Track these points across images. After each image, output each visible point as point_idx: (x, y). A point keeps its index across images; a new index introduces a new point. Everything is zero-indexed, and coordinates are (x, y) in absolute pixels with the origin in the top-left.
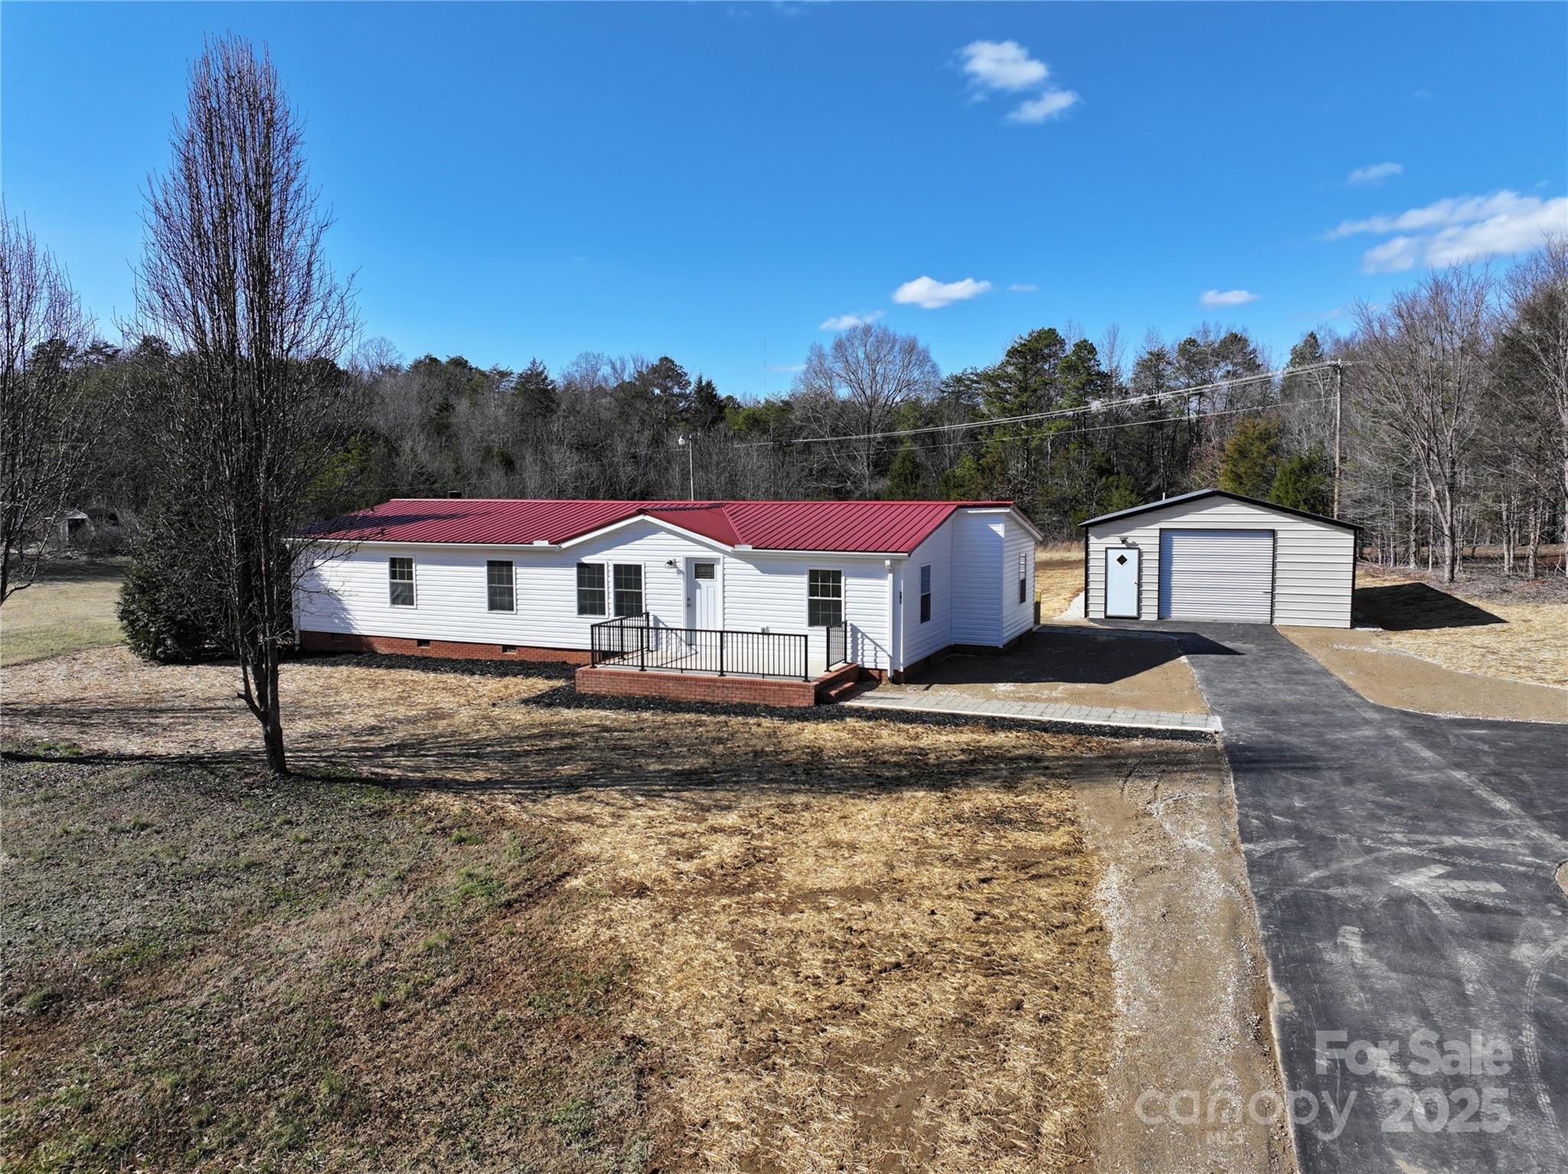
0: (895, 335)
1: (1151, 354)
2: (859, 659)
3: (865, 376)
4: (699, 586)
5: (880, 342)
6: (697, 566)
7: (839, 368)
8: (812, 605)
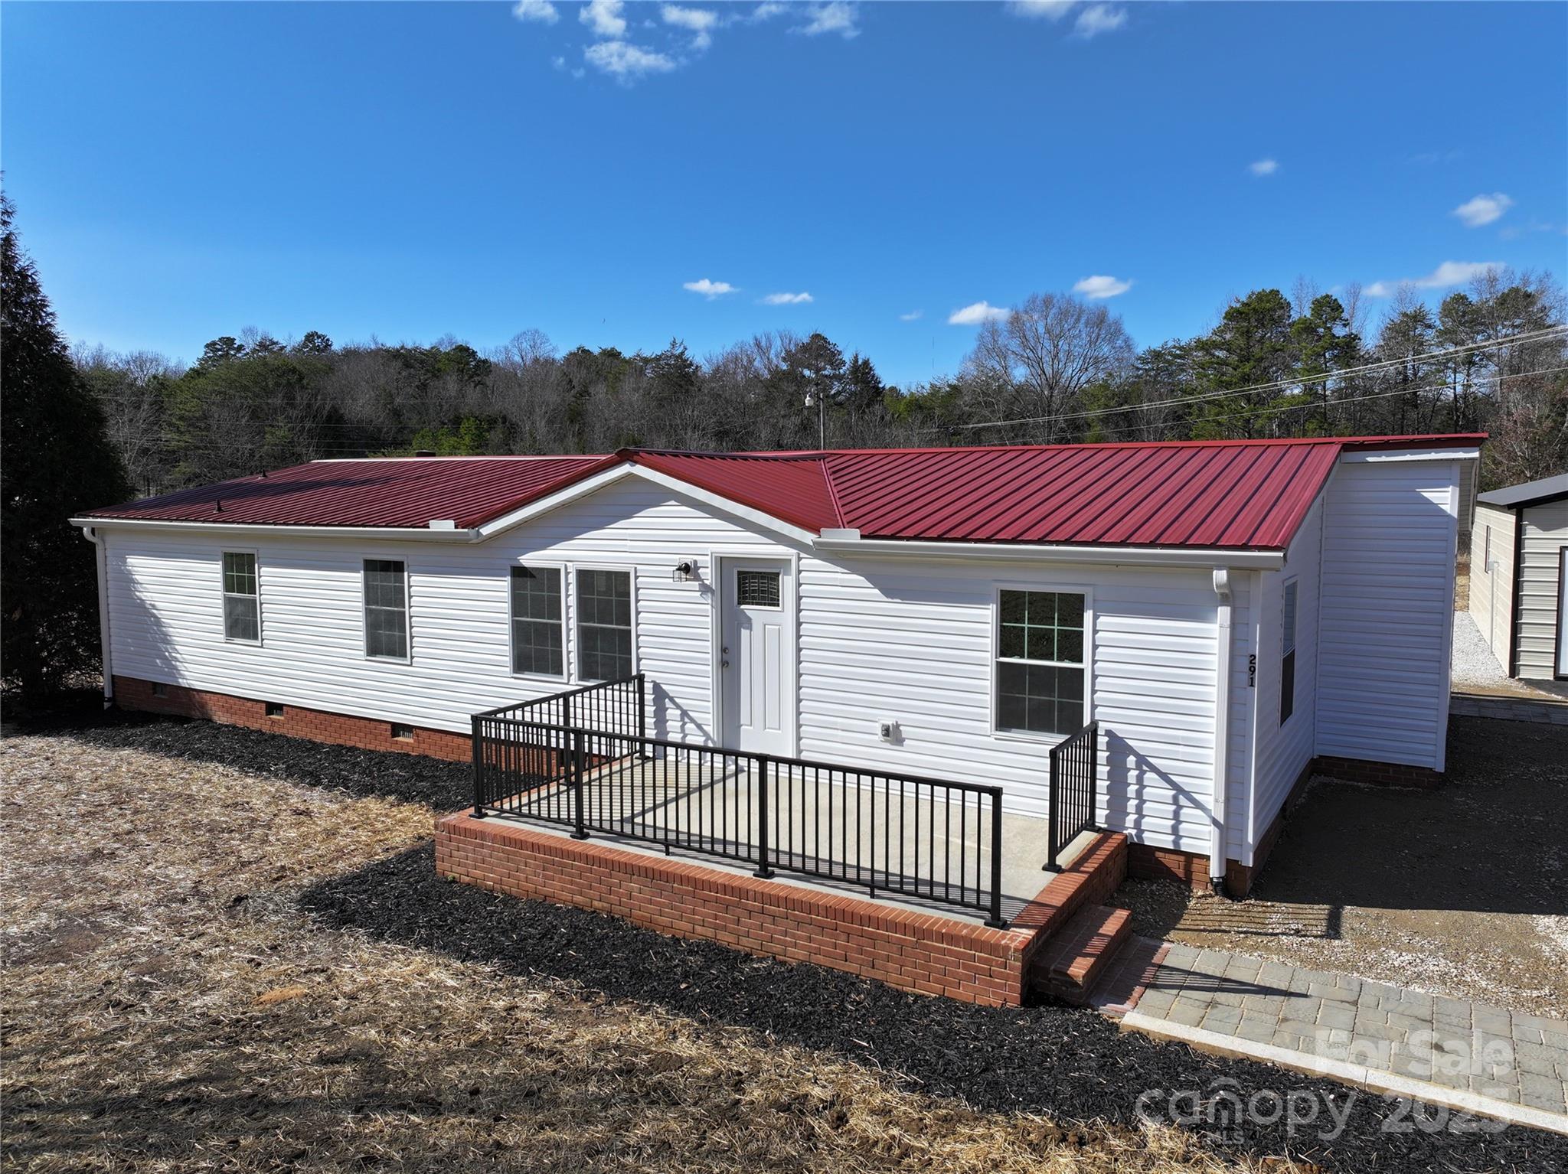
0: (1081, 306)
1: (1405, 315)
2: (1130, 820)
3: (1045, 350)
4: (748, 623)
5: (1063, 314)
6: (743, 577)
7: (1014, 344)
8: (1006, 677)
